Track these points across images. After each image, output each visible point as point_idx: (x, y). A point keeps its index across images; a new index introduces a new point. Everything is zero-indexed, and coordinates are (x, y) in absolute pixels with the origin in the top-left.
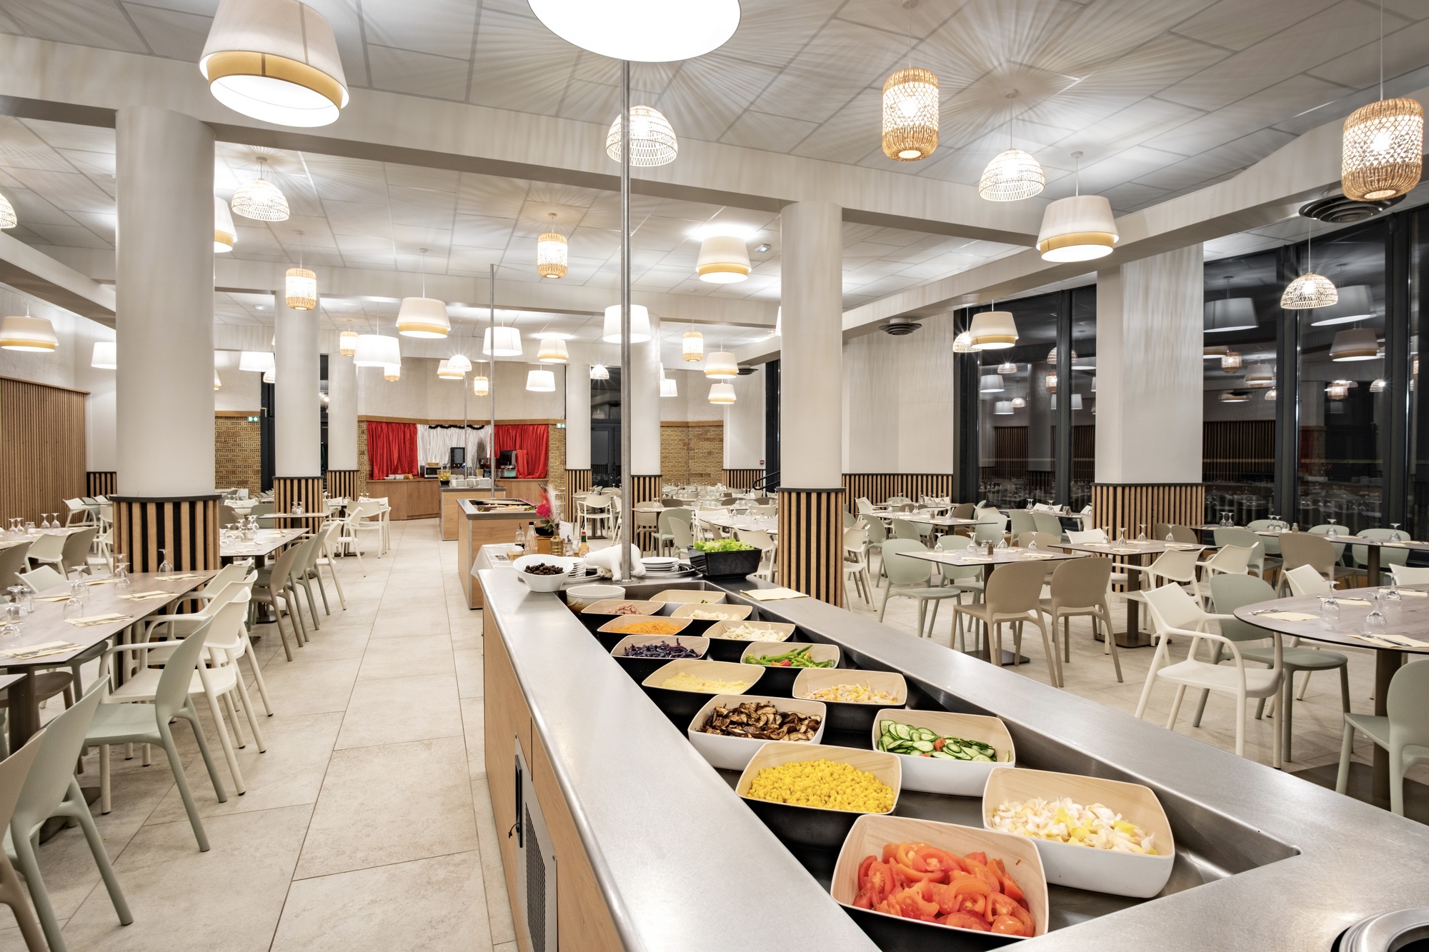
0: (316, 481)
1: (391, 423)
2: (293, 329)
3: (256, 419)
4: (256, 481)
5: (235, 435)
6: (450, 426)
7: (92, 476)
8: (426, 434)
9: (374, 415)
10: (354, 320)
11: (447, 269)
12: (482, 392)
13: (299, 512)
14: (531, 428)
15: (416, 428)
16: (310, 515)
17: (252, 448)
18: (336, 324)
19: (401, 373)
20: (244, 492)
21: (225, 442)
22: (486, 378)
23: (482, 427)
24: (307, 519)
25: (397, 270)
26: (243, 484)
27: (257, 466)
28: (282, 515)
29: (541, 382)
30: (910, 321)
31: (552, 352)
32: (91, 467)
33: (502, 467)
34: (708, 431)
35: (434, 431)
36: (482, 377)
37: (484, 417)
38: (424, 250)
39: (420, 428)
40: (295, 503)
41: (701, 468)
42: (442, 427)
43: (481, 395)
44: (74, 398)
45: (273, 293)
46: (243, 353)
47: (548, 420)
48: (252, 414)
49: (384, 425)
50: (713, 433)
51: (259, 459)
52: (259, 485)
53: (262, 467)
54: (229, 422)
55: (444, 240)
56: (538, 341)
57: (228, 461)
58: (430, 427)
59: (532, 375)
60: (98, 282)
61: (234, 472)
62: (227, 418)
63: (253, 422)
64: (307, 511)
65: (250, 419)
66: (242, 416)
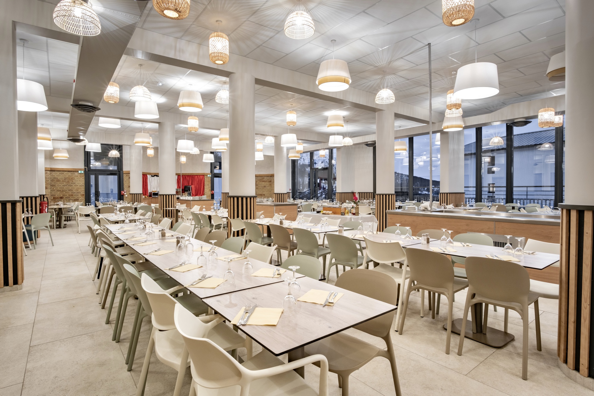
3: (82, 172)
5: (72, 179)
8: (151, 179)
12: (183, 162)
14: (196, 177)
17: (80, 184)
21: (68, 182)
27: (83, 192)
34: (264, 178)
39: (148, 176)
41: (261, 192)
42: (156, 176)
47: (204, 173)
48: (81, 170)
50: (266, 179)
51: (84, 189)
53: (85, 193)
54: (70, 173)
57: (69, 190)
58: (152, 176)
61: (72, 195)
62: (69, 171)
65: (80, 172)
66: (76, 171)
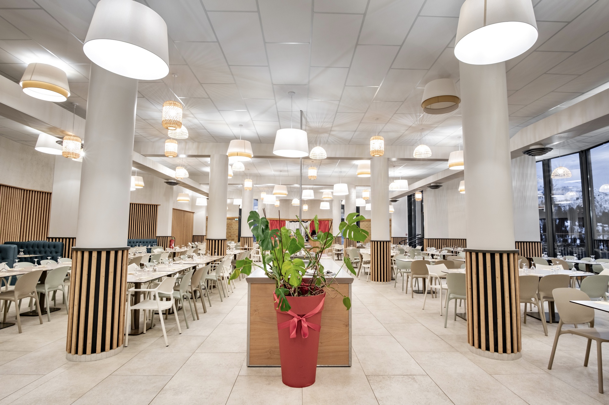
0: (251, 238)
1: (277, 220)
2: (247, 194)
3: (237, 219)
4: (237, 239)
5: (231, 224)
6: (297, 221)
7: (194, 236)
8: (289, 224)
9: (272, 218)
10: (265, 189)
11: (288, 175)
12: (306, 210)
13: (246, 247)
14: (323, 222)
15: (285, 222)
16: (249, 248)
17: (236, 228)
18: (260, 191)
19: (280, 204)
20: (233, 242)
21: (229, 226)
22: (307, 205)
23: (307, 221)
24: (249, 249)
25: (274, 176)
26: (233, 240)
28: (242, 248)
29: (325, 206)
30: (438, 184)
31: (327, 196)
32: (194, 234)
33: (313, 235)
35: (291, 223)
36: (305, 205)
37: (308, 218)
38: (281, 171)
39: (286, 222)
40: (246, 244)
42: (294, 221)
43: (305, 211)
44: (191, 214)
45: (242, 184)
46: (234, 199)
47: (329, 219)
48: (236, 218)
49: (275, 221)
51: (237, 231)
52: (237, 240)
53: (238, 234)
55: (286, 169)
56: (322, 193)
57: (229, 232)
58: (290, 222)
59: (322, 204)
60: (201, 184)
61: (230, 236)
62: (230, 219)
63: (236, 220)
64: (249, 247)
65: (236, 219)
66: (234, 218)
